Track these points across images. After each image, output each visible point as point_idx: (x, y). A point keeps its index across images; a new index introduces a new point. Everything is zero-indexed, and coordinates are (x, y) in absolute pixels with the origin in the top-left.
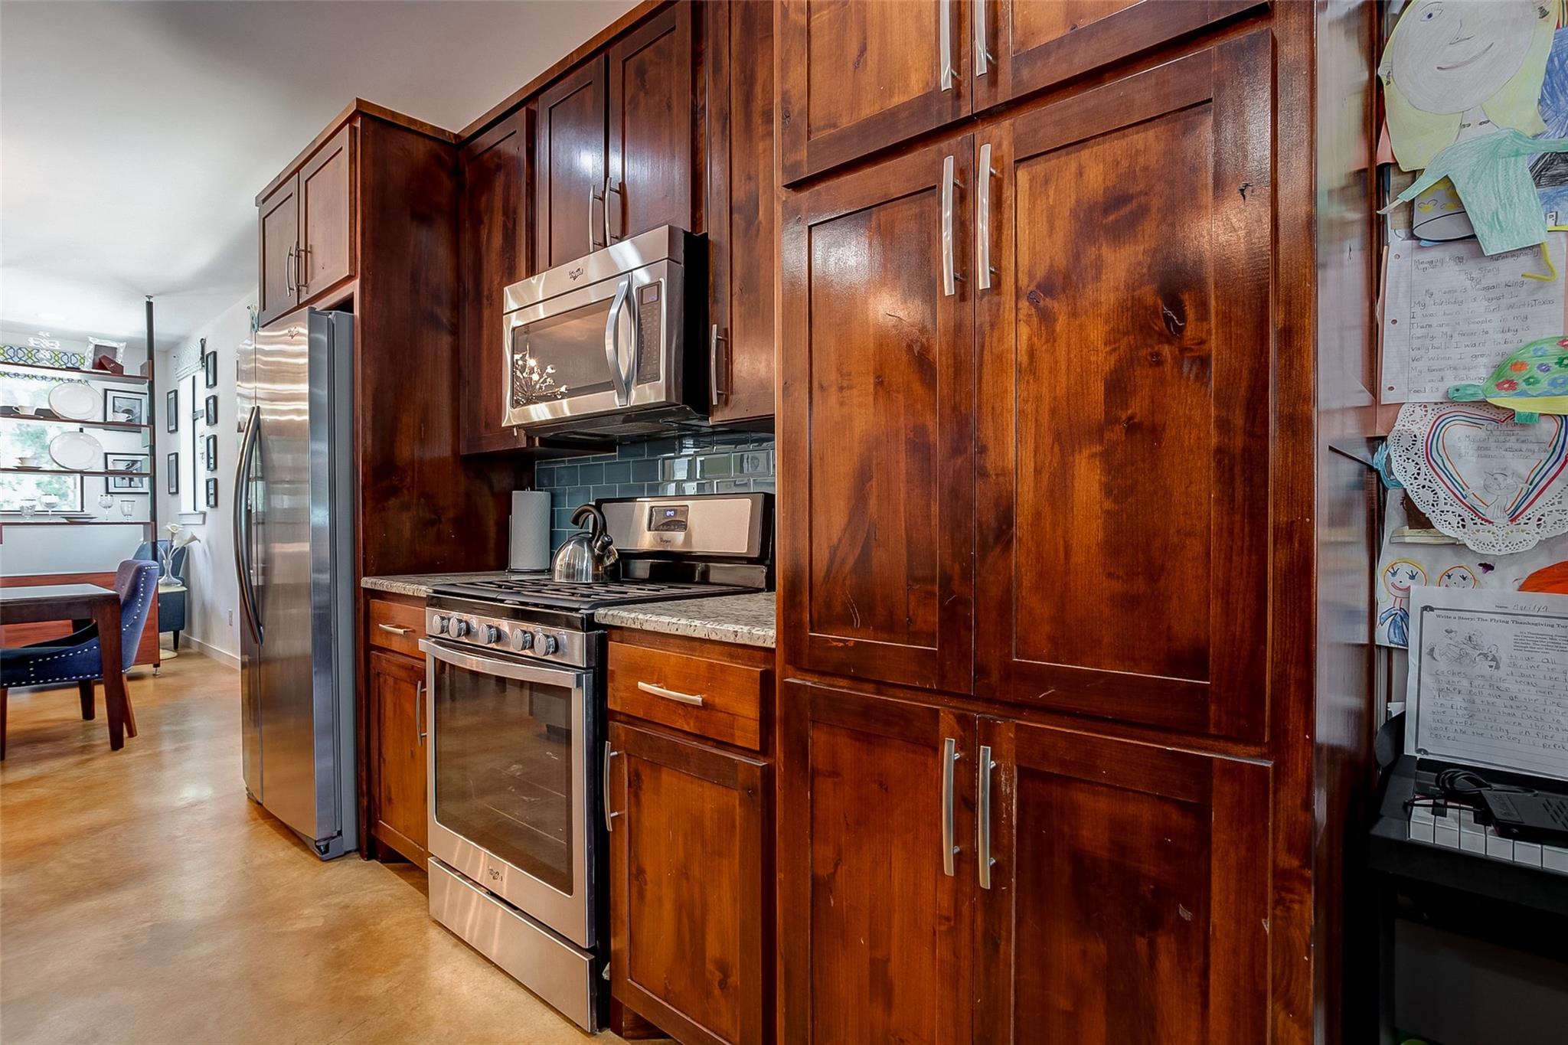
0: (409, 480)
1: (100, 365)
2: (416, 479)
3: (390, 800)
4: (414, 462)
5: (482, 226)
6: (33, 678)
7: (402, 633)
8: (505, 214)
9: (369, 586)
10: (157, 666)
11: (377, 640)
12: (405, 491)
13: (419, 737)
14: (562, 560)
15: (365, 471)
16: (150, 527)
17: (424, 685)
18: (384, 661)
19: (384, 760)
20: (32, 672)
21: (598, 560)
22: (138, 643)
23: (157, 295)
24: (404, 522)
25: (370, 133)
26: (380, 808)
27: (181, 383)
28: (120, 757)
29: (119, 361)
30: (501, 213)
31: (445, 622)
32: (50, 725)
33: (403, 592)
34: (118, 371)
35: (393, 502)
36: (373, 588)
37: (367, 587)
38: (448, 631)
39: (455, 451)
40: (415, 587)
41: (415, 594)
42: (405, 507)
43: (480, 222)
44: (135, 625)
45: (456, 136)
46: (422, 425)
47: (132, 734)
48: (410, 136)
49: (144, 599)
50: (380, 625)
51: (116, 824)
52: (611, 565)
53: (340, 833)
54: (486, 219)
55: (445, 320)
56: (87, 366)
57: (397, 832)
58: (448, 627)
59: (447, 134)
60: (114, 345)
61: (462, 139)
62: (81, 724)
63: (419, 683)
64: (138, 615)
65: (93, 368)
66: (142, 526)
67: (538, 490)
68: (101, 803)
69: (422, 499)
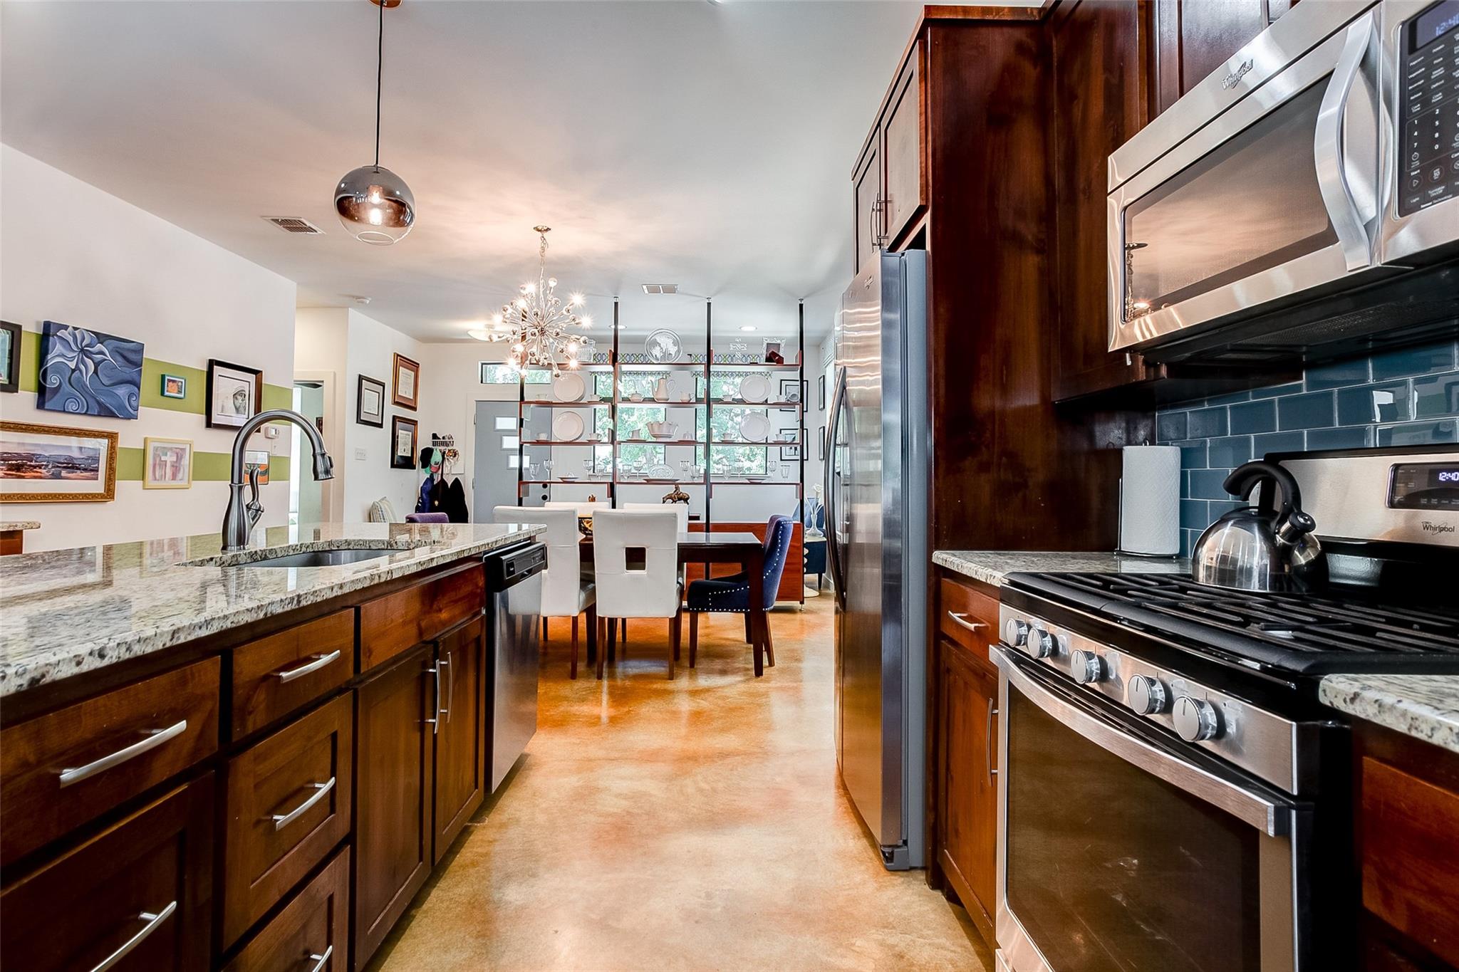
0: (988, 435)
1: (769, 359)
2: (997, 435)
3: (957, 831)
4: (994, 412)
5: (1075, 102)
6: (711, 607)
7: (973, 629)
8: (1108, 69)
9: (940, 562)
10: (802, 603)
11: (947, 630)
12: (984, 449)
13: (989, 775)
14: (1211, 550)
15: (937, 425)
16: (799, 486)
17: (995, 706)
18: (954, 657)
19: (952, 778)
20: (710, 602)
21: (1281, 556)
22: (778, 586)
23: (806, 297)
24: (982, 487)
25: (940, 40)
26: (946, 834)
27: (827, 369)
28: (758, 685)
29: (781, 354)
30: (1101, 70)
31: (1024, 630)
32: (728, 643)
33: (974, 576)
34: (780, 361)
35: (969, 463)
36: (944, 565)
37: (938, 563)
38: (1025, 644)
39: (1045, 399)
40: (990, 571)
41: (989, 582)
42: (984, 467)
43: (1073, 97)
44: (775, 571)
45: (1040, 10)
46: (1004, 367)
47: (771, 664)
48: (984, 31)
49: (781, 549)
50: (950, 612)
51: (738, 755)
52: (1309, 564)
53: (905, 842)
54: (1080, 91)
55: (1030, 237)
56: (763, 360)
57: (963, 878)
58: (1026, 638)
59: (1029, 11)
60: (779, 342)
61: (1048, 9)
62: (745, 646)
63: (991, 701)
64: (777, 563)
65: (766, 361)
66: (795, 486)
67: (1158, 445)
68: (734, 728)
69: (1004, 458)
